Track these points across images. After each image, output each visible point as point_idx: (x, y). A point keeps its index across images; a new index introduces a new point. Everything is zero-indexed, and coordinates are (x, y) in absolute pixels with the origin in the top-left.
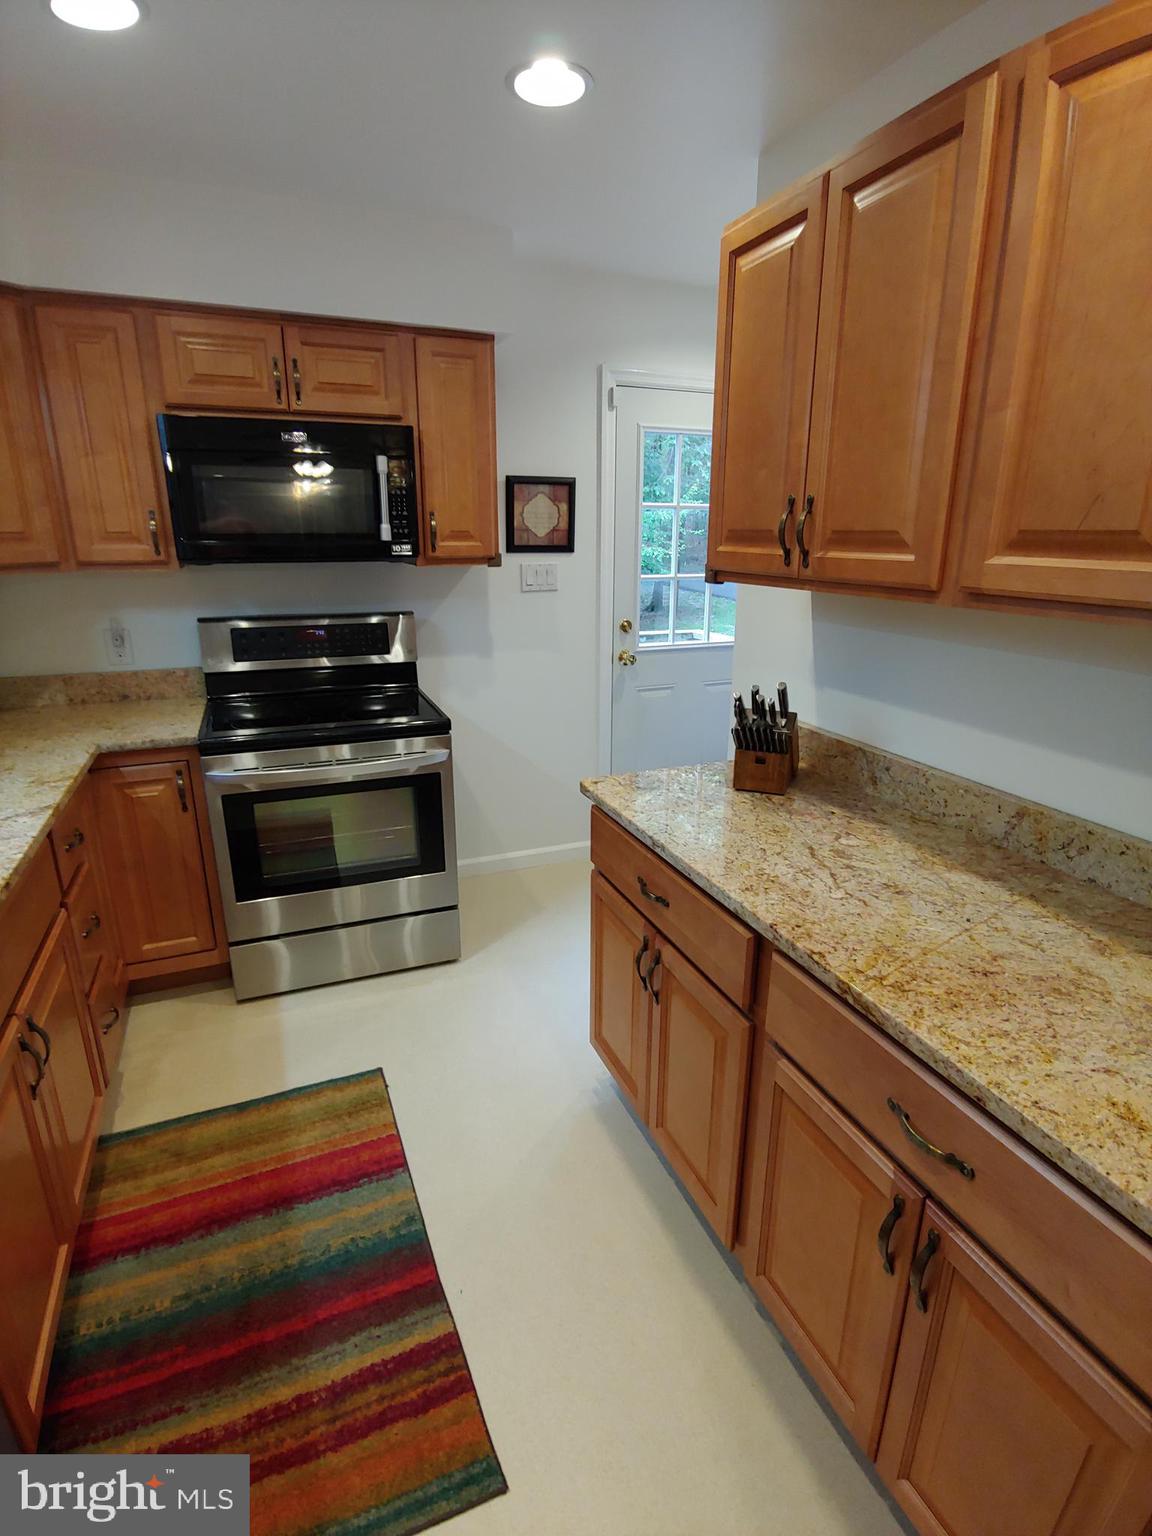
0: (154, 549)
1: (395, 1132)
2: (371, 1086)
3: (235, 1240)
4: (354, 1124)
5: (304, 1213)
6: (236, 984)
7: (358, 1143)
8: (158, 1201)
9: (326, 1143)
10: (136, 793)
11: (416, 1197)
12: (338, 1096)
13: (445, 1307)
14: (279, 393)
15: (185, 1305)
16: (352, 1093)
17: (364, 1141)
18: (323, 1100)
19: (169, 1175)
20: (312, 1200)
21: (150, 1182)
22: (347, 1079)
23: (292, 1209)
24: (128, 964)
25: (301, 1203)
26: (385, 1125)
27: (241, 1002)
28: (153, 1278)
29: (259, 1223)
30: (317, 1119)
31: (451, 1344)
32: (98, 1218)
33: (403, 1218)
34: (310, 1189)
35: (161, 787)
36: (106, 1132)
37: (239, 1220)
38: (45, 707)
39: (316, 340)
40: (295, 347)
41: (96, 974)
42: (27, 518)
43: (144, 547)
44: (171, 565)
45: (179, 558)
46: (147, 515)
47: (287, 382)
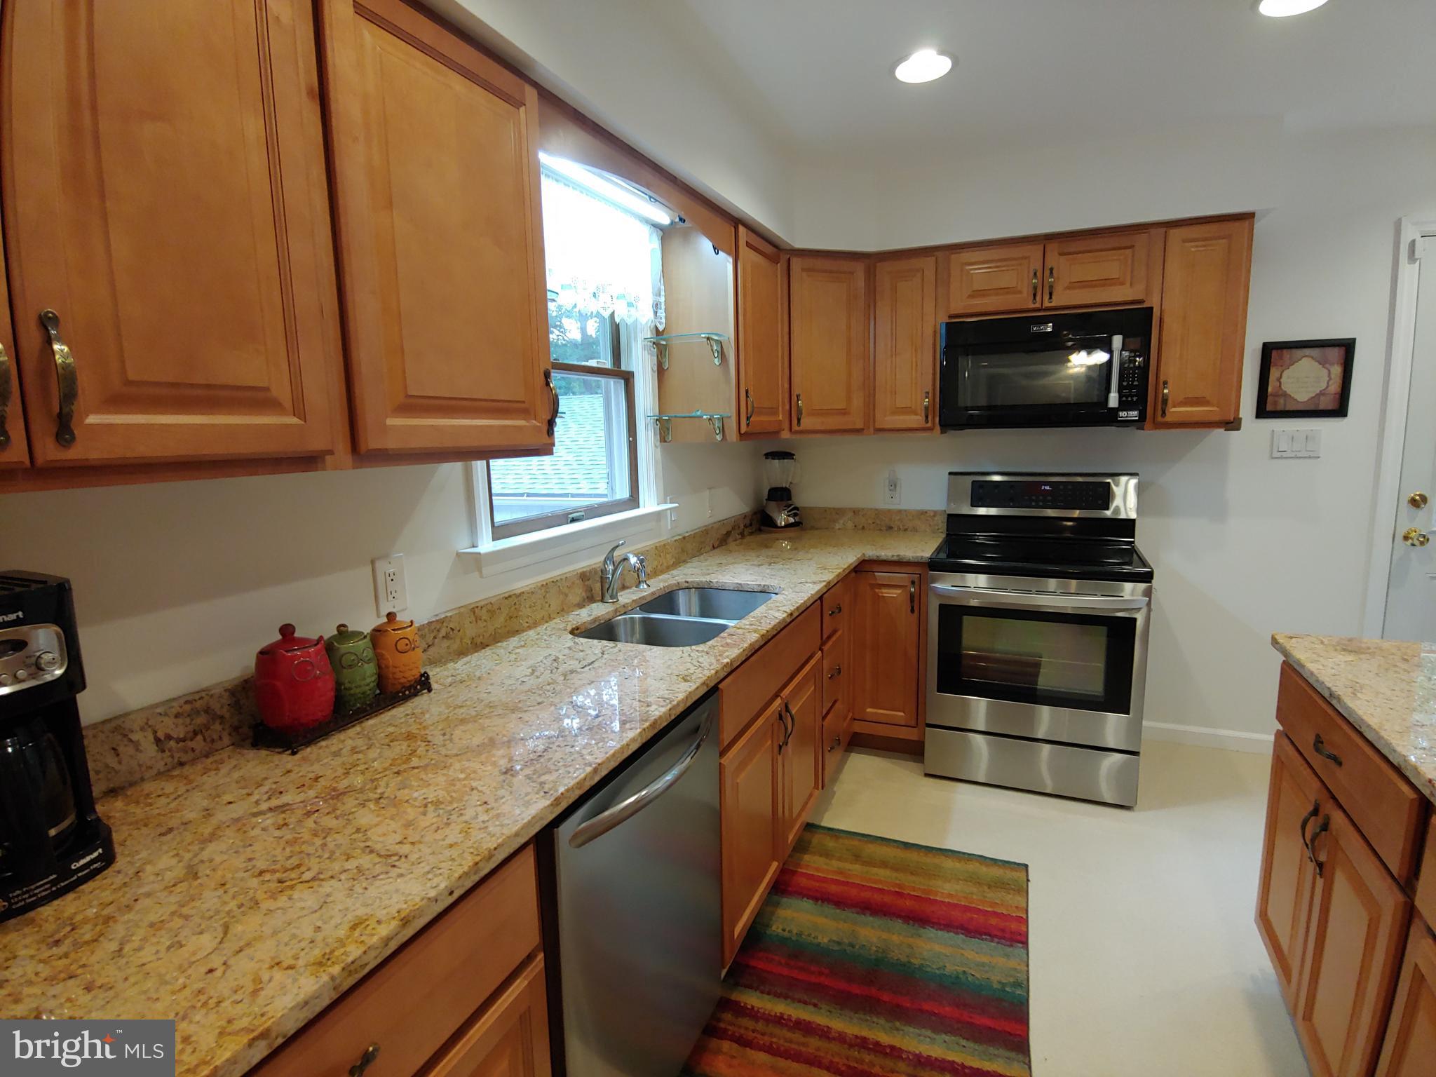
0: (924, 418)
1: (1024, 917)
2: (1015, 875)
4: (991, 895)
5: (932, 935)
6: (925, 761)
7: (989, 909)
8: (834, 877)
9: (964, 897)
10: (882, 593)
11: (1028, 971)
12: (984, 869)
13: (1027, 1062)
14: (1035, 295)
15: (836, 948)
16: (996, 872)
17: (995, 910)
18: (972, 867)
19: (847, 866)
20: (941, 930)
21: (835, 864)
22: (995, 861)
23: (925, 928)
24: (855, 719)
25: (932, 927)
26: (1017, 907)
27: (927, 775)
28: (821, 920)
29: (898, 924)
30: (961, 878)
32: (799, 870)
33: (1012, 980)
34: (942, 922)
35: (899, 591)
36: (816, 821)
37: (885, 915)
38: (839, 529)
39: (1072, 250)
40: (1053, 260)
41: (831, 707)
42: (849, 399)
43: (918, 417)
44: (935, 431)
45: (940, 425)
46: (924, 395)
47: (1043, 286)
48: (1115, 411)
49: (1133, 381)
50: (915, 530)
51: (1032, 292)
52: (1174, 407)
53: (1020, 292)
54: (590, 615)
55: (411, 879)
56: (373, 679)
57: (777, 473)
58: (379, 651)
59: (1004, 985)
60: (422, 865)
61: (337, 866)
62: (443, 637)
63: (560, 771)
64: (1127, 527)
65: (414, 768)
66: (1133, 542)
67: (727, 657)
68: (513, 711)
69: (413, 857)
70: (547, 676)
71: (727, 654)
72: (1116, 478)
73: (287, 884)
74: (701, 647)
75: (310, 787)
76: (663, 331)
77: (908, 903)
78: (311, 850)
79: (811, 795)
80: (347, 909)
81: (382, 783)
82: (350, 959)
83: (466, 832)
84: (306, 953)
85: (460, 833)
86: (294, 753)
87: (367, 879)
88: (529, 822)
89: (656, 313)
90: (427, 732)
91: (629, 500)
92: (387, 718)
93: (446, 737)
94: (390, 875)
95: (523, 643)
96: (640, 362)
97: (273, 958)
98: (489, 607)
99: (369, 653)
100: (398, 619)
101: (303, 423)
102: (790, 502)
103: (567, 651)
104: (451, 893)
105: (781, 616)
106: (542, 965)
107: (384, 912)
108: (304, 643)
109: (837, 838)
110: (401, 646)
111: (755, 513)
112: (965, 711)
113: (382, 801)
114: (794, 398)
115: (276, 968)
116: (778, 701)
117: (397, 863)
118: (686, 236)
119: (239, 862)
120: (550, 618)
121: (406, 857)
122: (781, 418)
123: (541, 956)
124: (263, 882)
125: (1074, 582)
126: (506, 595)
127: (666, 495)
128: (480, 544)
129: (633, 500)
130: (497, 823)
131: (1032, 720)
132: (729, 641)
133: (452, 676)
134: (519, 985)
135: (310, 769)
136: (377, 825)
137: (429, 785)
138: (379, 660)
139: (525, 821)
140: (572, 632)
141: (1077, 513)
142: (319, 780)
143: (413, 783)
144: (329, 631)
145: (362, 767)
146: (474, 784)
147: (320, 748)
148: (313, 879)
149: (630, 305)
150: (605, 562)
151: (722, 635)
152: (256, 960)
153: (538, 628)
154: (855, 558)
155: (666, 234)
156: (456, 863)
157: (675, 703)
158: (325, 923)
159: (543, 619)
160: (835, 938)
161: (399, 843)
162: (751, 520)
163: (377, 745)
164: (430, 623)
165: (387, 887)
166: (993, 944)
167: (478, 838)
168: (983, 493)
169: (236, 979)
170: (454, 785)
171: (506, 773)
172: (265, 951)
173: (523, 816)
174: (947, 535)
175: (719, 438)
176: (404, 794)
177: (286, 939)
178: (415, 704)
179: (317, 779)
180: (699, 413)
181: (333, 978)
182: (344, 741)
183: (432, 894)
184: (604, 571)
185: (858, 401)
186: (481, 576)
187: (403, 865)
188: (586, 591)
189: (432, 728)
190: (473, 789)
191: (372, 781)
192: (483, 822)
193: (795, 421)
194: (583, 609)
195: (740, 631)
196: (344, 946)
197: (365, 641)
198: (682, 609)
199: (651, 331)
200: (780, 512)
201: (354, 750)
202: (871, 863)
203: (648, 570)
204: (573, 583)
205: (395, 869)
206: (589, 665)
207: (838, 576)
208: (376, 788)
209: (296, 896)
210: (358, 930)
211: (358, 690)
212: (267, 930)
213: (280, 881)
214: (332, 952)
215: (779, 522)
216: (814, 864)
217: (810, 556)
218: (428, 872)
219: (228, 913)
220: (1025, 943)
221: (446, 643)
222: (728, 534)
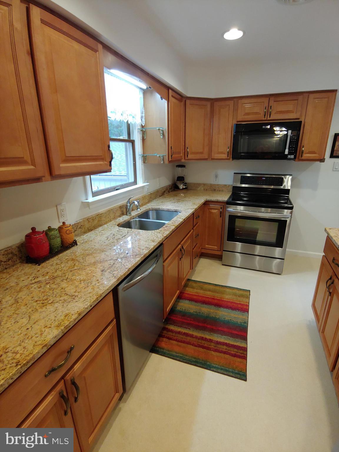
0: (227, 156)
1: (248, 305)
2: (246, 293)
3: (207, 308)
4: (239, 299)
6: (223, 261)
7: (238, 303)
8: (195, 294)
9: (232, 299)
10: (212, 211)
11: (248, 319)
12: (238, 292)
13: (246, 342)
15: (195, 313)
16: (241, 292)
17: (240, 303)
18: (234, 291)
19: (199, 291)
20: (225, 308)
21: (195, 290)
22: (241, 289)
23: (220, 308)
24: (202, 249)
25: (222, 308)
26: (246, 302)
27: (223, 265)
28: (191, 306)
29: (213, 307)
30: (231, 294)
31: (245, 349)
32: (185, 292)
33: (243, 321)
34: (225, 306)
36: (190, 278)
37: (209, 304)
38: (199, 190)
39: (278, 100)
40: (272, 103)
41: (195, 246)
42: (203, 149)
43: (225, 155)
44: (230, 160)
45: (232, 158)
46: (227, 148)
47: (268, 113)
48: (287, 155)
49: (293, 145)
50: (222, 191)
51: (264, 114)
52: (305, 154)
53: (260, 114)
54: (123, 220)
55: (79, 303)
56: (60, 242)
57: (180, 172)
58: (61, 234)
59: (241, 323)
60: (82, 298)
61: (58, 299)
62: (79, 228)
63: (119, 271)
64: (287, 191)
65: (75, 269)
66: (289, 196)
67: (165, 234)
68: (103, 252)
69: (79, 296)
70: (112, 240)
71: (165, 233)
72: (286, 176)
73: (45, 304)
74: (157, 231)
75: (46, 276)
76: (144, 126)
77: (216, 301)
78: (49, 294)
79: (189, 272)
80: (63, 311)
81: (67, 274)
82: (66, 325)
83: (93, 289)
84: (54, 324)
85: (92, 289)
86: (39, 265)
87: (67, 303)
88: (111, 286)
89: (142, 120)
90: (78, 258)
91: (134, 182)
92: (65, 254)
93: (84, 260)
94: (73, 301)
95: (103, 229)
96: (137, 137)
97: (45, 325)
98: (92, 218)
99: (58, 235)
100: (66, 224)
101: (35, 168)
102: (184, 181)
103: (117, 232)
104: (91, 306)
105: (181, 220)
106: (115, 322)
107: (73, 312)
108: (39, 233)
109: (196, 283)
110: (68, 232)
111: (173, 185)
112: (235, 246)
113: (68, 280)
114: (186, 148)
115: (46, 328)
116: (180, 246)
117: (75, 298)
118: (151, 93)
119: (29, 298)
120: (111, 221)
121: (77, 296)
122: (182, 155)
123: (115, 320)
124: (38, 304)
125: (270, 209)
126: (97, 214)
127: (145, 180)
128: (89, 199)
129: (135, 182)
130: (102, 286)
131: (254, 250)
132: (166, 229)
133: (83, 240)
134: (109, 328)
135: (45, 270)
136: (67, 287)
137: (81, 275)
138: (61, 236)
139: (110, 285)
140: (118, 225)
141: (272, 187)
142: (48, 273)
143: (76, 274)
144: (46, 228)
145: (60, 269)
146: (94, 274)
147: (47, 263)
148: (52, 303)
149: (133, 117)
150: (127, 203)
151: (163, 227)
152: (40, 325)
153: (107, 224)
154: (204, 201)
155: (145, 92)
156: (91, 298)
157: (150, 249)
158: (57, 315)
159: (109, 221)
160: (195, 311)
161: (75, 292)
162: (171, 187)
163: (63, 262)
164: (75, 224)
165: (73, 305)
166: (239, 312)
167: (97, 290)
168: (244, 180)
169: (35, 331)
170: (88, 275)
171: (103, 271)
172: (42, 323)
173: (109, 284)
174: (232, 193)
175: (162, 162)
176: (73, 277)
177: (47, 320)
178: (73, 249)
179: (47, 273)
180: (156, 154)
181: (62, 330)
182: (53, 261)
183: (86, 307)
184: (127, 206)
185: (206, 149)
186: (90, 209)
187: (77, 299)
188: (121, 212)
189: (79, 257)
190: (94, 276)
191: (64, 273)
192: (98, 286)
193: (186, 156)
194: (121, 218)
195: (169, 225)
196: (64, 321)
197: (57, 231)
198: (151, 217)
199: (140, 126)
200: (181, 184)
201: (57, 264)
202: (206, 290)
203: (140, 204)
204: (117, 210)
205: (74, 300)
206: (124, 236)
207: (198, 206)
208: (65, 276)
209: (48, 307)
210: (67, 317)
211: (56, 246)
212: (41, 317)
213: (43, 303)
214: (61, 323)
215: (180, 188)
216: (189, 291)
217: (190, 199)
218: (84, 301)
219: (30, 312)
220: (248, 312)
221: (80, 230)
222: (165, 192)
